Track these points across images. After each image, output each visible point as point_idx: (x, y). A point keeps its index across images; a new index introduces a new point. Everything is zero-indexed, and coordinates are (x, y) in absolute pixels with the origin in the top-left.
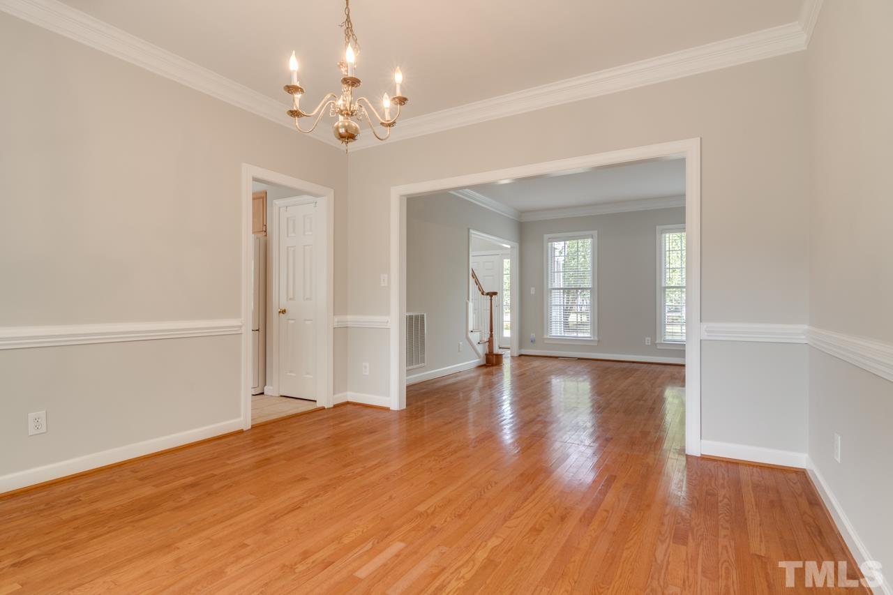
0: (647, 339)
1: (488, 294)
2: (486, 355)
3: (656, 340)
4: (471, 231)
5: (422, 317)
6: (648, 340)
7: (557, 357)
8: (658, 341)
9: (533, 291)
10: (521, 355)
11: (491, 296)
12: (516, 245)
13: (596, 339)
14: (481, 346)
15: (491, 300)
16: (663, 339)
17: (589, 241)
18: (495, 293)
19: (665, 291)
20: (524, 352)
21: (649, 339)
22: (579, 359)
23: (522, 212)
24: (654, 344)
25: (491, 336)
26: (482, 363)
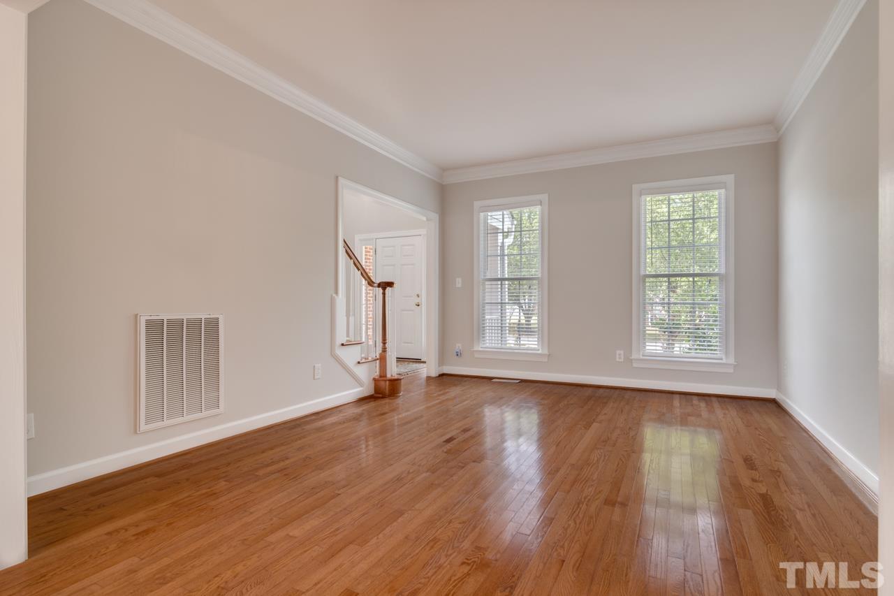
0: (618, 352)
1: (379, 285)
2: (375, 380)
3: (631, 356)
4: (342, 181)
5: (213, 325)
6: (620, 355)
7: (491, 378)
8: (634, 356)
9: (459, 283)
10: (442, 375)
11: (384, 289)
12: (435, 217)
13: (546, 352)
14: (363, 368)
15: (384, 294)
16: (641, 353)
17: (537, 209)
18: (390, 284)
19: (644, 282)
20: (448, 369)
21: (622, 352)
22: (522, 381)
23: (444, 169)
24: (629, 360)
25: (384, 350)
26: (366, 394)
